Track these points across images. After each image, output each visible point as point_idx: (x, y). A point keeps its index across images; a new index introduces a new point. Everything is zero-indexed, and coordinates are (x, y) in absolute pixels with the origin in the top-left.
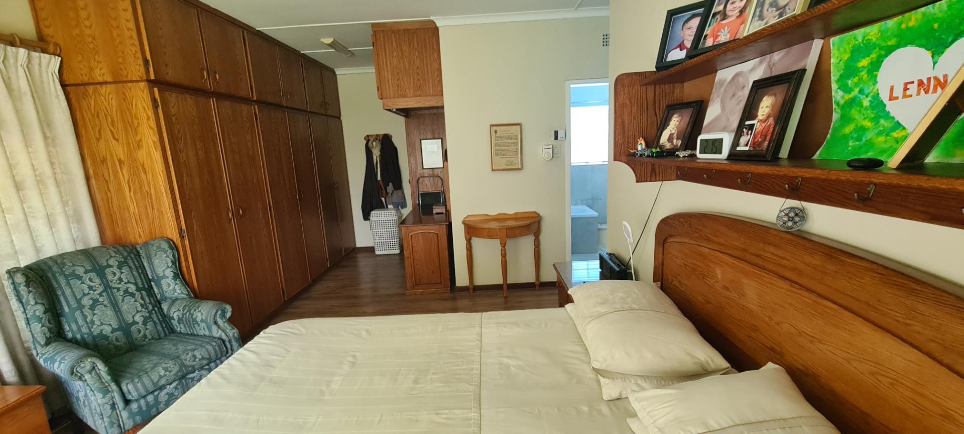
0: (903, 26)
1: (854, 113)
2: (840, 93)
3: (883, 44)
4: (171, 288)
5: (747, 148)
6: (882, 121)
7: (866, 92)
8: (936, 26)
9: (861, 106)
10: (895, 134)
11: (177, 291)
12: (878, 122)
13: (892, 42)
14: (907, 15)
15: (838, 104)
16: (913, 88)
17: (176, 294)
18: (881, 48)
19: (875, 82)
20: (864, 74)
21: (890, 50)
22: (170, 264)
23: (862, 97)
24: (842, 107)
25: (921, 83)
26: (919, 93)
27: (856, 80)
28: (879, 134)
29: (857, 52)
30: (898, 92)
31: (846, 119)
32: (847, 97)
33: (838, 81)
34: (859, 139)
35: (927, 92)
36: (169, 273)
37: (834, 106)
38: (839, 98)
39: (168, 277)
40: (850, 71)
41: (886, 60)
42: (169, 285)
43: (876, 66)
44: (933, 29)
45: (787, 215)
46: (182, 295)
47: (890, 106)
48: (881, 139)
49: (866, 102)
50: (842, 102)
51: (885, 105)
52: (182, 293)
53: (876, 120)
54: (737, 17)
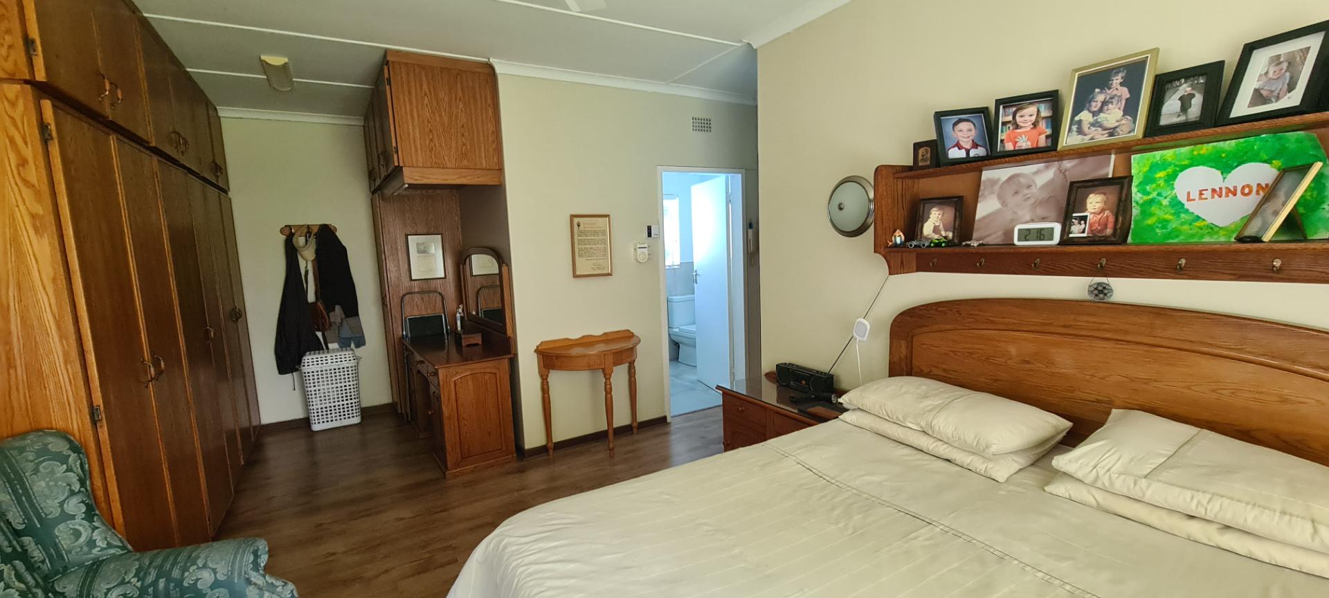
0: (1195, 153)
1: (1154, 209)
2: (1139, 195)
3: (1177, 163)
4: (82, 539)
5: (1085, 235)
6: (1182, 215)
7: (1165, 195)
8: (1223, 155)
9: (1161, 204)
10: (1197, 224)
11: (99, 543)
12: (1179, 216)
13: (1186, 162)
14: (1199, 146)
15: (1137, 203)
16: (1208, 194)
17: (95, 551)
18: (1176, 166)
19: (1173, 189)
20: (1162, 183)
21: (1184, 168)
22: (77, 487)
23: (1160, 198)
24: (1142, 205)
25: (1214, 191)
26: (1213, 197)
27: (1154, 186)
28: (1182, 224)
29: (1154, 167)
30: (1194, 195)
31: (1145, 214)
32: (1145, 198)
33: (1137, 186)
34: (1164, 227)
35: (1220, 196)
36: (75, 506)
37: (1134, 204)
38: (1138, 199)
39: (73, 517)
40: (1148, 180)
41: (1181, 175)
42: (77, 534)
43: (1172, 178)
44: (1221, 157)
45: (1096, 289)
46: (112, 551)
47: (1187, 205)
48: (1186, 227)
49: (1165, 202)
50: (1141, 202)
51: (1183, 205)
52: (110, 546)
53: (1177, 214)
54: (1032, 128)
